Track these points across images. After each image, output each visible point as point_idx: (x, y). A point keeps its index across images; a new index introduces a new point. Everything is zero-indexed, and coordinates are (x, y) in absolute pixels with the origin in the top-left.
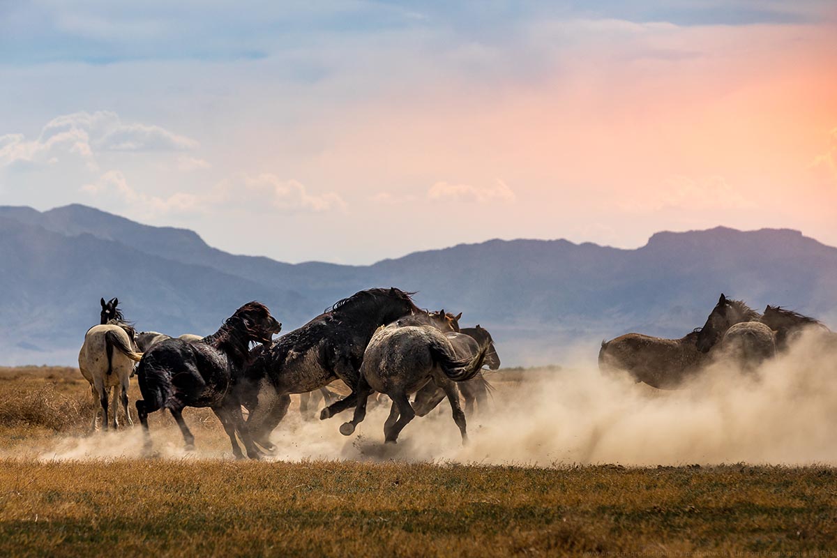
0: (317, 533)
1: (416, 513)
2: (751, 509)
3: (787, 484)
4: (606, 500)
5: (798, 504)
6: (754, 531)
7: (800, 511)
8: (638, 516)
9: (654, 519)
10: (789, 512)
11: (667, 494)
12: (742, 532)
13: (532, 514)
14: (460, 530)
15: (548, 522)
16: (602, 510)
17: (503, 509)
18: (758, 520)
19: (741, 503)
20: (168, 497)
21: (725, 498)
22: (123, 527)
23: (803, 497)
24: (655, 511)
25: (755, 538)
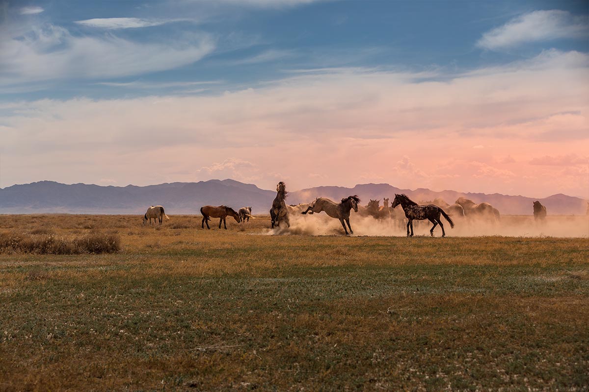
0: (283, 251)
1: (305, 247)
2: (379, 245)
3: (387, 240)
4: (346, 243)
5: (389, 244)
6: (380, 250)
7: (390, 245)
8: (354, 247)
9: (357, 248)
10: (387, 246)
11: (360, 242)
12: (377, 250)
13: (330, 246)
14: (314, 250)
15: (334, 248)
16: (346, 246)
17: (324, 245)
18: (380, 248)
19: (376, 244)
20: (250, 243)
21: (374, 243)
22: (239, 250)
23: (390, 243)
24: (357, 246)
25: (380, 251)
